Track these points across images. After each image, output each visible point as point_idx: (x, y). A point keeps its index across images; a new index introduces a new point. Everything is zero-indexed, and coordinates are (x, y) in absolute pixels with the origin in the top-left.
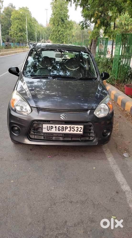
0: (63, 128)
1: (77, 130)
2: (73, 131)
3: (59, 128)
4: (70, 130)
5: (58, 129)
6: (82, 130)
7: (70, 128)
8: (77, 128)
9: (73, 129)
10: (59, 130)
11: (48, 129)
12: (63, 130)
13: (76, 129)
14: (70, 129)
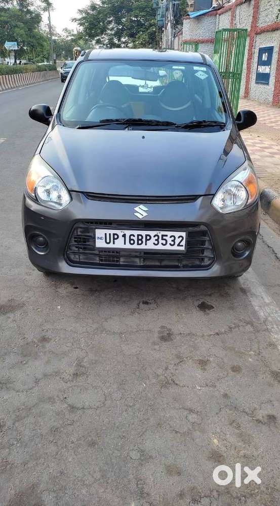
0: (140, 237)
1: (172, 243)
2: (162, 244)
3: (132, 237)
4: (156, 242)
5: (130, 240)
6: (183, 243)
7: (156, 238)
8: (173, 238)
9: (162, 239)
10: (132, 242)
11: (108, 241)
12: (140, 242)
13: (170, 240)
14: (156, 240)
